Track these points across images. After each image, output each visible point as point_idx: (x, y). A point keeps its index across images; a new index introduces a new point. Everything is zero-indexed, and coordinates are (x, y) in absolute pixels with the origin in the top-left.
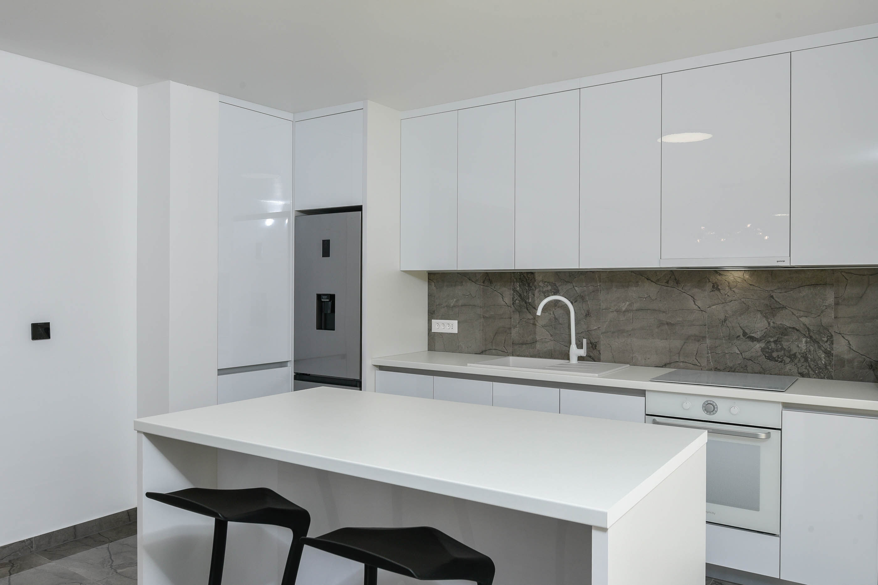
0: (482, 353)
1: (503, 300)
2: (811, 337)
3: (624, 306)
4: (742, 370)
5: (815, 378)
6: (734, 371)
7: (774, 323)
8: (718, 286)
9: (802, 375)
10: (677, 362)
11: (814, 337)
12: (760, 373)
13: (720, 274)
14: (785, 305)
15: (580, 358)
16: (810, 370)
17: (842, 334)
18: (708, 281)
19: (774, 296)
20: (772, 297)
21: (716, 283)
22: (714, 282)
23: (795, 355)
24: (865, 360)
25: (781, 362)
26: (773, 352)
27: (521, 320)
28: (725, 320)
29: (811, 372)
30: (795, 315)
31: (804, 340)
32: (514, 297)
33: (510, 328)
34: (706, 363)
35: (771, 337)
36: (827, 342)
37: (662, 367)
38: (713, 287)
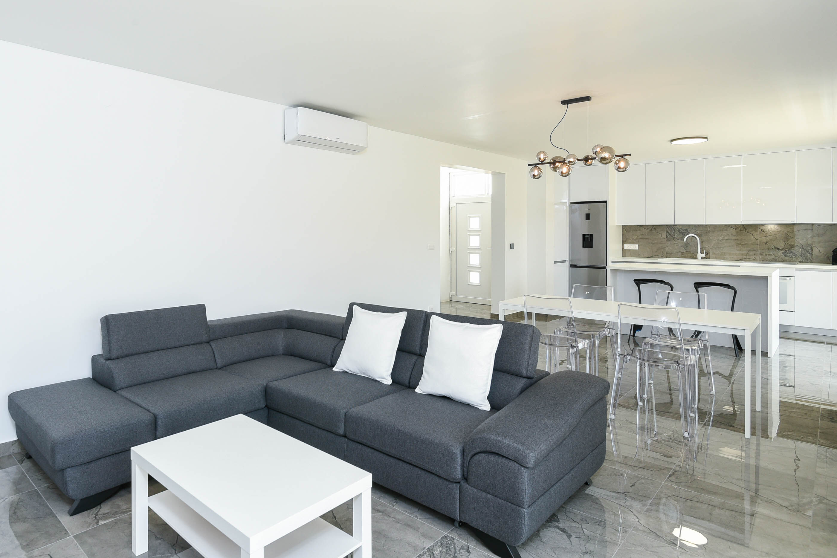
0: (651, 257)
1: (662, 236)
2: (804, 249)
3: (721, 238)
4: (774, 261)
5: (805, 263)
6: (771, 261)
7: (788, 243)
8: (763, 230)
9: (800, 262)
10: (746, 258)
11: (805, 248)
12: (782, 261)
13: (764, 226)
14: (793, 237)
15: (702, 258)
17: (816, 247)
18: (759, 228)
19: (788, 234)
23: (797, 255)
24: (825, 256)
25: (791, 257)
26: (787, 254)
27: (670, 244)
28: (767, 243)
29: (804, 261)
30: (797, 240)
31: (801, 249)
32: (667, 235)
33: (665, 247)
34: (758, 259)
35: (787, 249)
36: (810, 250)
37: (739, 260)
38: (761, 230)
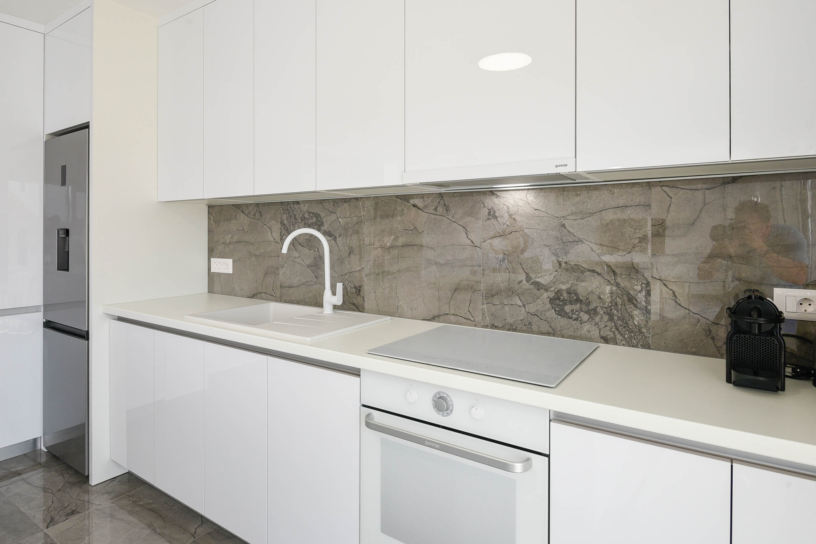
0: (253, 296)
1: (272, 235)
2: (618, 285)
3: (388, 241)
4: (525, 328)
5: (623, 345)
6: (515, 330)
7: (566, 263)
8: (495, 212)
9: (606, 340)
10: (447, 314)
11: (622, 284)
12: (549, 334)
13: (497, 197)
14: (581, 237)
16: (617, 333)
17: (663, 280)
18: (482, 205)
19: (567, 225)
20: (564, 226)
21: (492, 208)
22: (490, 207)
23: (595, 310)
24: (699, 321)
25: (576, 319)
26: (566, 304)
27: (288, 258)
28: (504, 259)
29: (618, 336)
30: (595, 252)
31: (608, 289)
32: (282, 232)
33: (278, 268)
34: (480, 318)
35: (563, 283)
37: (430, 320)
38: (489, 213)
